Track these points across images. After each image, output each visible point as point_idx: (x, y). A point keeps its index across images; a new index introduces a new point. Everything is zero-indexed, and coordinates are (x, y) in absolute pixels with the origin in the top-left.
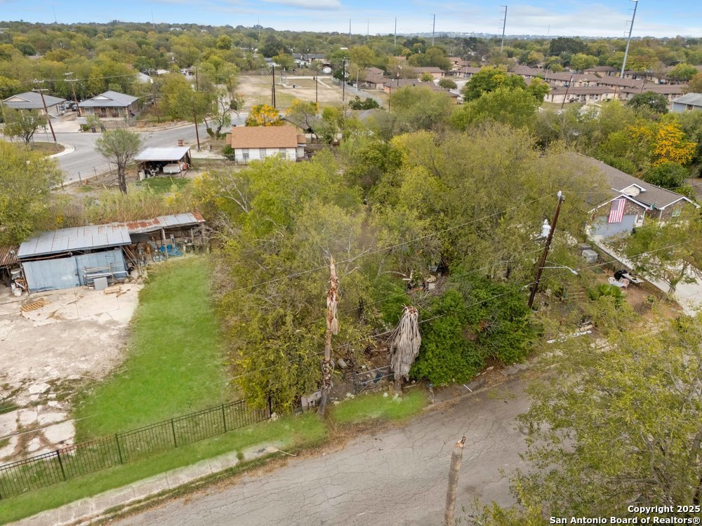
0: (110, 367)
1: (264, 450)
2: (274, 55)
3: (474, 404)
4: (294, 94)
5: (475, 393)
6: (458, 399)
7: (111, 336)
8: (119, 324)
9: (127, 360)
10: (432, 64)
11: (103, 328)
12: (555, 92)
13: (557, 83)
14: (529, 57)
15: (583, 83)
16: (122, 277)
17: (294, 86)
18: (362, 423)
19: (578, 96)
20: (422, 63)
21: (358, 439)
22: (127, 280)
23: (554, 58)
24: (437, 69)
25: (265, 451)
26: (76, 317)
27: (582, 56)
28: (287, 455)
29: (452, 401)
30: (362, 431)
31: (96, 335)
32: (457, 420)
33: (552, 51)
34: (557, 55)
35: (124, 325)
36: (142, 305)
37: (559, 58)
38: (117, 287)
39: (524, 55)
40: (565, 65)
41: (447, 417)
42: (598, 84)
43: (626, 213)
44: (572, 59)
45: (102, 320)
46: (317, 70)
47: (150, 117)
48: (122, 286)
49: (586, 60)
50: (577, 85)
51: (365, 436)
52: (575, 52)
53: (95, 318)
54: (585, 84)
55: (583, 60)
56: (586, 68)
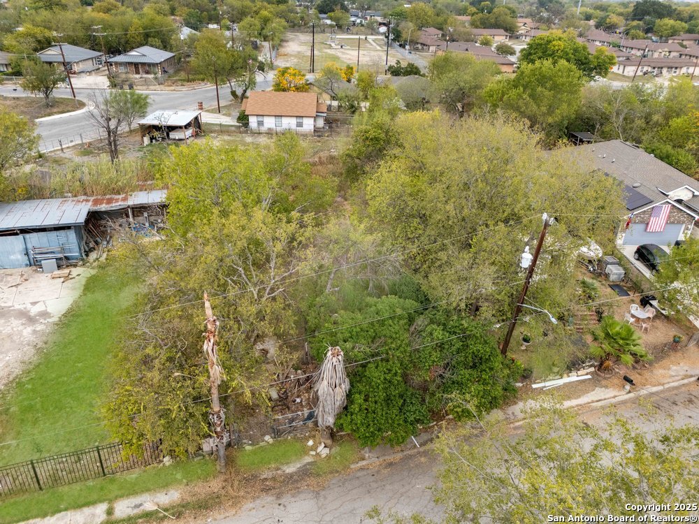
0: (18, 371)
1: (141, 505)
2: (330, 12)
3: (417, 466)
4: (339, 54)
5: (422, 449)
6: (400, 455)
7: (35, 332)
8: (50, 317)
9: (40, 364)
10: (496, 26)
11: (31, 320)
12: (628, 63)
13: (633, 52)
14: (608, 20)
15: (663, 53)
16: (77, 259)
17: (342, 46)
18: (271, 479)
19: (654, 68)
20: (485, 25)
21: (258, 502)
22: (81, 263)
23: (635, 23)
24: (502, 31)
25: (142, 508)
26: (9, 304)
27: (669, 22)
28: (165, 517)
29: (389, 458)
30: (267, 490)
31: (21, 328)
32: (388, 487)
33: (635, 15)
34: (640, 20)
35: (55, 319)
36: (85, 295)
37: (641, 23)
38: (66, 271)
39: (602, 18)
40: (648, 31)
41: (376, 482)
42: (681, 55)
43: (670, 221)
44: (657, 24)
45: (34, 311)
46: (372, 29)
47: (183, 75)
48: (73, 269)
49: (673, 27)
50: (656, 55)
51: (269, 499)
52: (661, 16)
53: (29, 306)
54: (665, 55)
55: (669, 26)
56: (671, 36)
